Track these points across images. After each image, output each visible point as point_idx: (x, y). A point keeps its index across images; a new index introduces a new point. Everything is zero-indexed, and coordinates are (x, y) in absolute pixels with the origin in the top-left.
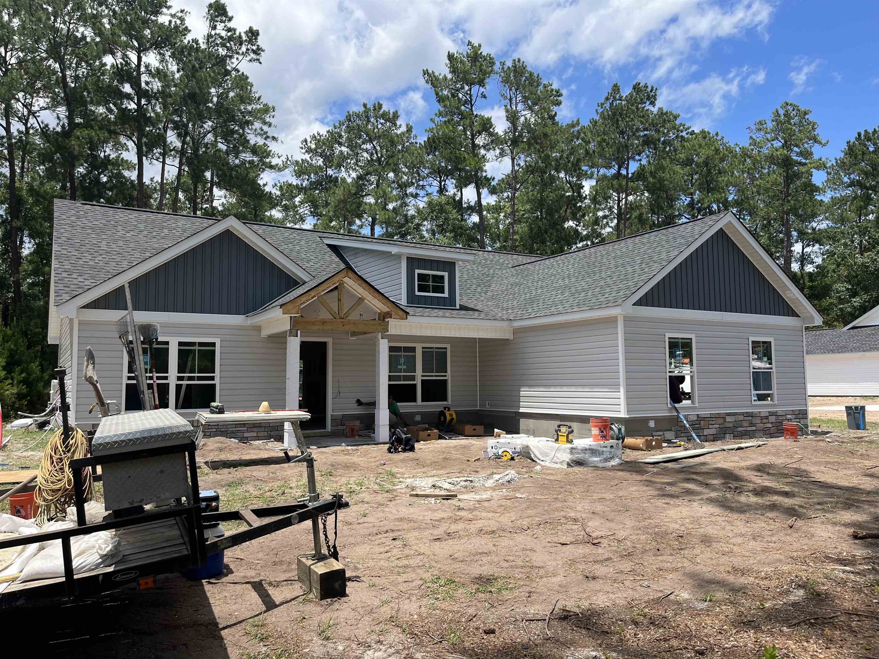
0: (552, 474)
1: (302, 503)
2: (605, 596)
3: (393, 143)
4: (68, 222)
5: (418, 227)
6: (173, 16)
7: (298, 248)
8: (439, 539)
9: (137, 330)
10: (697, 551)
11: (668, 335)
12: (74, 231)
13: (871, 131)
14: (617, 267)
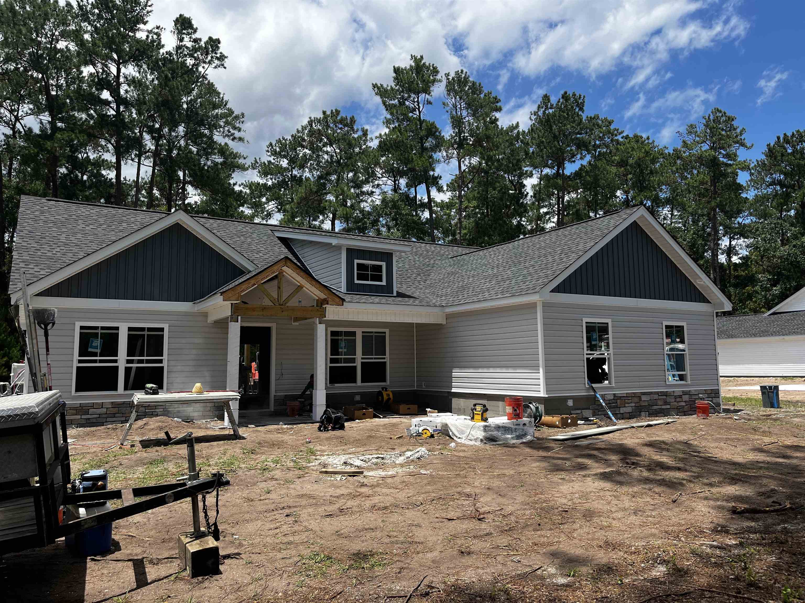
0: (464, 451)
1: (182, 482)
2: (473, 572)
3: (351, 145)
4: (32, 216)
5: (375, 222)
6: (150, 32)
7: (249, 240)
8: (331, 515)
9: (31, 314)
10: (577, 526)
11: (585, 320)
12: (36, 225)
13: (789, 134)
14: (540, 257)
